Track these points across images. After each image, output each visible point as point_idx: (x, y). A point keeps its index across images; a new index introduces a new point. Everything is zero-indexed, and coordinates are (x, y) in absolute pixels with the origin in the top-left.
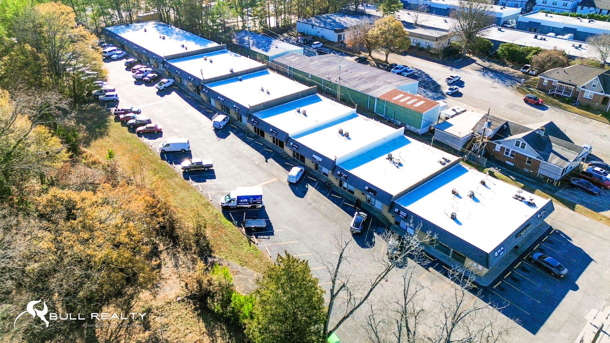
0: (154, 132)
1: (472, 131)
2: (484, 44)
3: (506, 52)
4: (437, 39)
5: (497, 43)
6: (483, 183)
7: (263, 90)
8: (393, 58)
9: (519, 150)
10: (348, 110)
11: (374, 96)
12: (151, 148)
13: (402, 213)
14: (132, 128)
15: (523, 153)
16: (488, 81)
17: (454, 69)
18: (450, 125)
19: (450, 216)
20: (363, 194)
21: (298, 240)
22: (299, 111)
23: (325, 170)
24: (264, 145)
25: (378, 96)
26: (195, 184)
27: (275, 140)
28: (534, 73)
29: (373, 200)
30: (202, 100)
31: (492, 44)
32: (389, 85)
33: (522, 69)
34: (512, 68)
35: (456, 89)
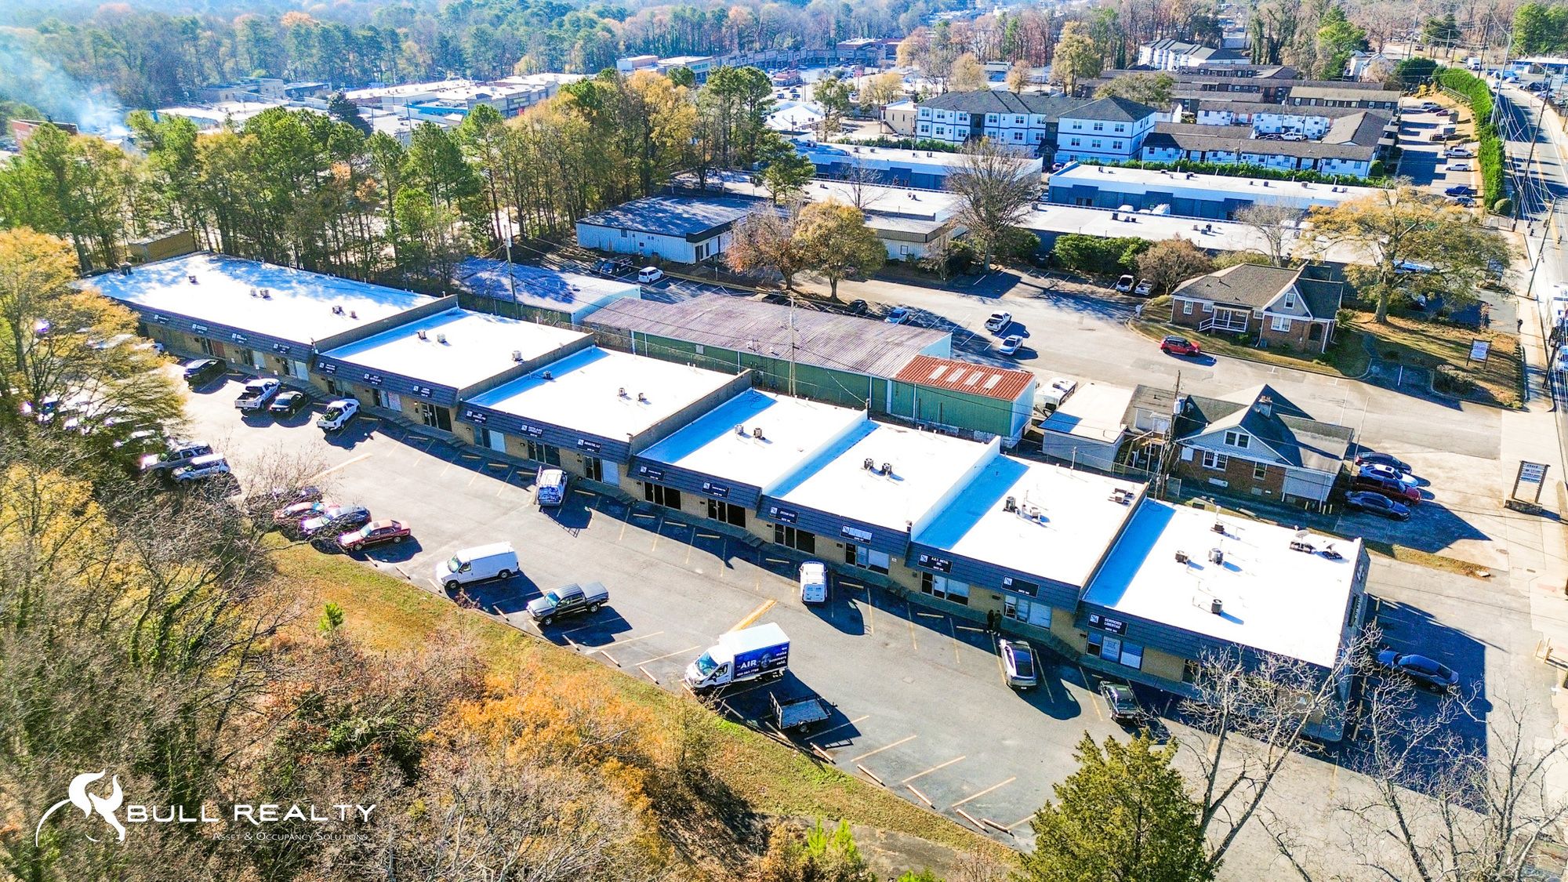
0: (392, 541)
1: (1124, 427)
2: (1024, 241)
3: (1075, 253)
4: (927, 239)
5: (1050, 237)
6: (1219, 529)
7: (623, 395)
8: (849, 291)
9: (1235, 452)
10: (852, 417)
11: (884, 374)
12: (409, 582)
13: (1109, 622)
14: (325, 543)
15: (1244, 457)
16: (1068, 316)
17: (988, 300)
18: (1074, 421)
19: (1210, 609)
20: (994, 597)
21: (914, 732)
22: (741, 433)
23: (878, 558)
24: (689, 527)
25: (893, 376)
26: (590, 651)
27: (717, 508)
28: (1146, 290)
29: (1023, 605)
30: (458, 440)
31: (1038, 239)
32: (899, 350)
33: (1119, 287)
34: (1095, 284)
35: (1019, 340)
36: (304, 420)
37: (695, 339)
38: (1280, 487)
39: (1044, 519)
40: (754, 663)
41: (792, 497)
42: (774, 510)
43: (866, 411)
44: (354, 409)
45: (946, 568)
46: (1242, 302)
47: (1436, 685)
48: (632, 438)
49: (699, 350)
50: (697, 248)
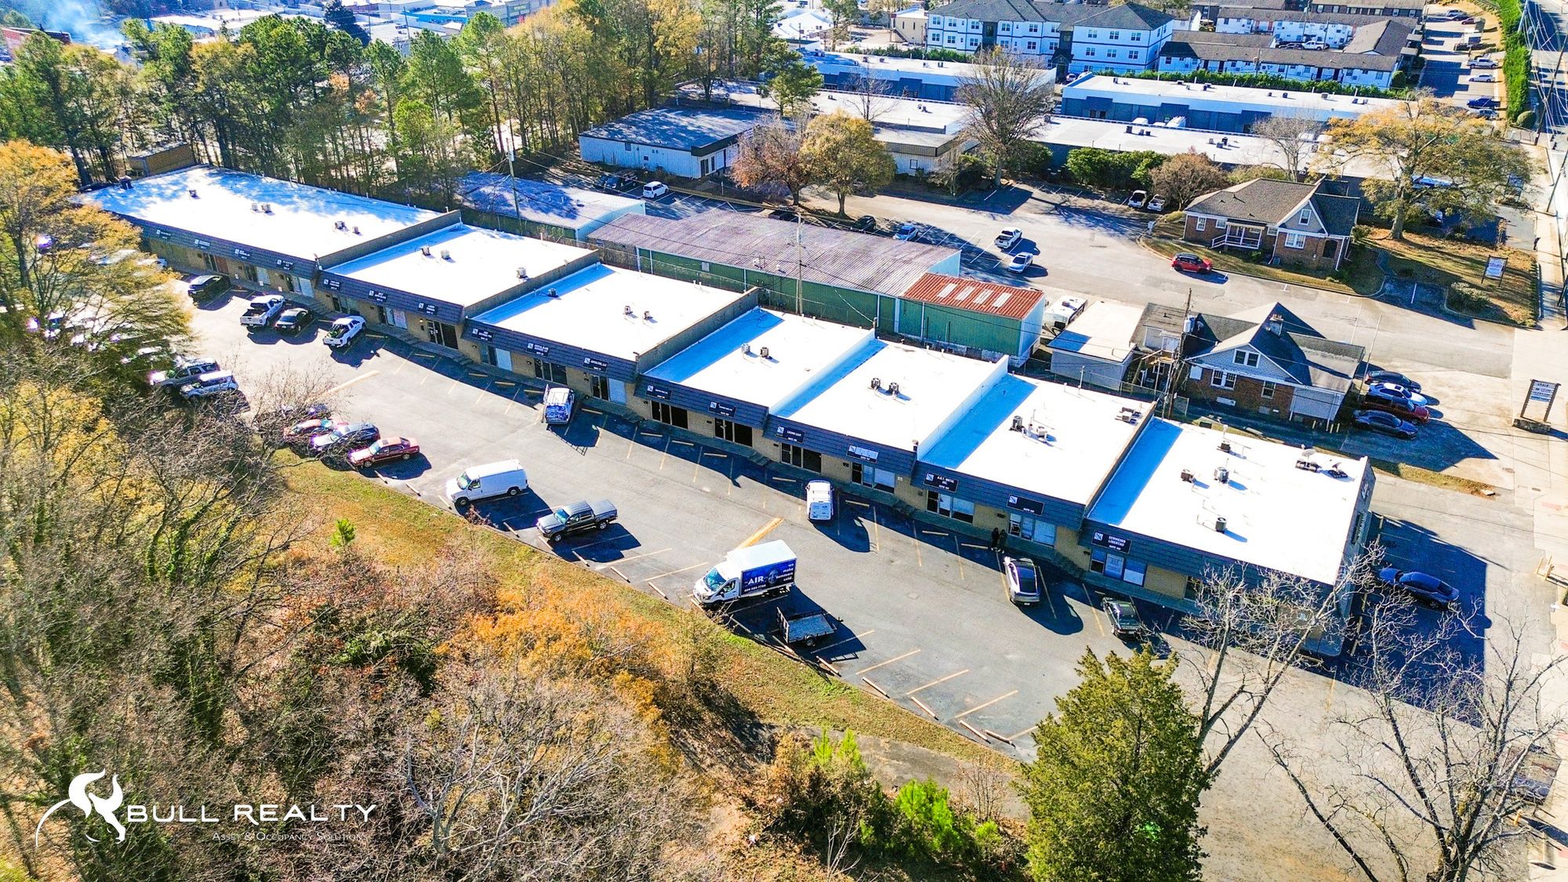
0: (401, 458)
1: (1133, 345)
2: (1036, 154)
3: (1087, 168)
4: (937, 152)
5: (1063, 150)
6: (1226, 448)
7: (629, 313)
8: (857, 207)
9: (1244, 371)
10: (858, 336)
11: (892, 293)
12: (419, 498)
13: (1113, 540)
14: (335, 459)
15: (1252, 376)
16: (1080, 233)
17: (999, 217)
18: (1083, 339)
19: (1214, 527)
20: (999, 515)
21: (919, 646)
22: (748, 353)
23: (884, 477)
24: (697, 446)
25: (902, 294)
26: (600, 567)
27: (724, 427)
28: (1159, 206)
29: (1028, 523)
31: (1050, 153)
32: (907, 267)
33: (1131, 202)
34: (1107, 199)
35: (1029, 258)
36: (309, 337)
37: (701, 256)
38: (1288, 406)
39: (1051, 438)
40: (761, 579)
41: (800, 417)
42: (781, 430)
43: (873, 330)
44: (359, 326)
45: (952, 486)
46: (1256, 219)
47: (1436, 601)
48: (638, 356)
49: (706, 267)
50: (702, 162)
